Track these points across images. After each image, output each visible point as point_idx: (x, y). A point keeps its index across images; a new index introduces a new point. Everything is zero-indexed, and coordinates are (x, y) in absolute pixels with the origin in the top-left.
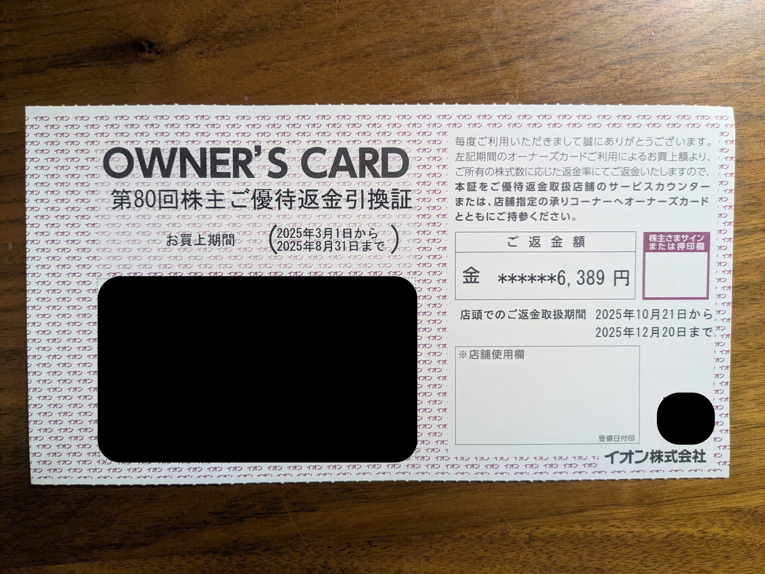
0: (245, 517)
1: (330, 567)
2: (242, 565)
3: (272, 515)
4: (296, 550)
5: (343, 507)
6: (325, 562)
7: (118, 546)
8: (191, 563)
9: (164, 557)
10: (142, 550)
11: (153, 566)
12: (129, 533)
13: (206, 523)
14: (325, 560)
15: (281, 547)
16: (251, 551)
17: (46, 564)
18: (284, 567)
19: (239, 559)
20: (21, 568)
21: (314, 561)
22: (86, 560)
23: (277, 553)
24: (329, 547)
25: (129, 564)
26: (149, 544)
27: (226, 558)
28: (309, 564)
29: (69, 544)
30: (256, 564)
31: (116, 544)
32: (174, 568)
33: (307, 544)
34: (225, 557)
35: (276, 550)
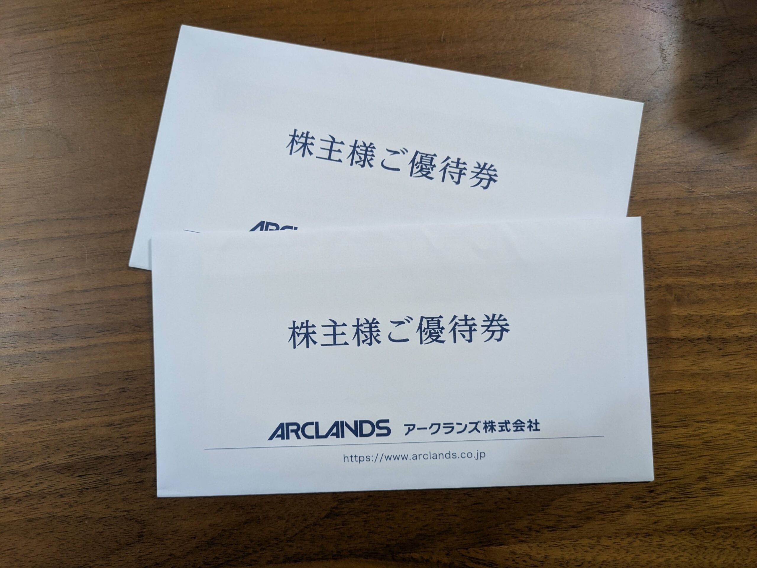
0: (662, 501)
1: (738, 546)
2: (661, 545)
3: (686, 499)
4: (708, 531)
5: (746, 492)
6: (734, 542)
7: (553, 529)
8: (616, 544)
9: (593, 539)
10: (574, 531)
11: (583, 546)
12: (562, 517)
13: (628, 506)
14: (734, 540)
15: (695, 529)
16: (668, 532)
17: (492, 545)
18: (698, 547)
19: (659, 539)
20: (469, 549)
21: (724, 542)
22: (525, 542)
23: (692, 534)
24: (737, 529)
25: (563, 545)
26: (579, 527)
27: (647, 539)
28: (719, 544)
29: (511, 527)
30: (673, 544)
31: (552, 527)
32: (601, 548)
33: (716, 526)
34: (646, 537)
35: (691, 531)
